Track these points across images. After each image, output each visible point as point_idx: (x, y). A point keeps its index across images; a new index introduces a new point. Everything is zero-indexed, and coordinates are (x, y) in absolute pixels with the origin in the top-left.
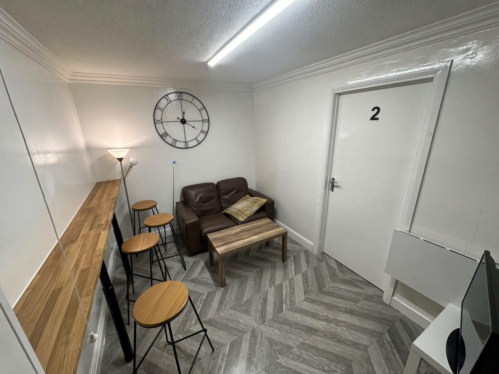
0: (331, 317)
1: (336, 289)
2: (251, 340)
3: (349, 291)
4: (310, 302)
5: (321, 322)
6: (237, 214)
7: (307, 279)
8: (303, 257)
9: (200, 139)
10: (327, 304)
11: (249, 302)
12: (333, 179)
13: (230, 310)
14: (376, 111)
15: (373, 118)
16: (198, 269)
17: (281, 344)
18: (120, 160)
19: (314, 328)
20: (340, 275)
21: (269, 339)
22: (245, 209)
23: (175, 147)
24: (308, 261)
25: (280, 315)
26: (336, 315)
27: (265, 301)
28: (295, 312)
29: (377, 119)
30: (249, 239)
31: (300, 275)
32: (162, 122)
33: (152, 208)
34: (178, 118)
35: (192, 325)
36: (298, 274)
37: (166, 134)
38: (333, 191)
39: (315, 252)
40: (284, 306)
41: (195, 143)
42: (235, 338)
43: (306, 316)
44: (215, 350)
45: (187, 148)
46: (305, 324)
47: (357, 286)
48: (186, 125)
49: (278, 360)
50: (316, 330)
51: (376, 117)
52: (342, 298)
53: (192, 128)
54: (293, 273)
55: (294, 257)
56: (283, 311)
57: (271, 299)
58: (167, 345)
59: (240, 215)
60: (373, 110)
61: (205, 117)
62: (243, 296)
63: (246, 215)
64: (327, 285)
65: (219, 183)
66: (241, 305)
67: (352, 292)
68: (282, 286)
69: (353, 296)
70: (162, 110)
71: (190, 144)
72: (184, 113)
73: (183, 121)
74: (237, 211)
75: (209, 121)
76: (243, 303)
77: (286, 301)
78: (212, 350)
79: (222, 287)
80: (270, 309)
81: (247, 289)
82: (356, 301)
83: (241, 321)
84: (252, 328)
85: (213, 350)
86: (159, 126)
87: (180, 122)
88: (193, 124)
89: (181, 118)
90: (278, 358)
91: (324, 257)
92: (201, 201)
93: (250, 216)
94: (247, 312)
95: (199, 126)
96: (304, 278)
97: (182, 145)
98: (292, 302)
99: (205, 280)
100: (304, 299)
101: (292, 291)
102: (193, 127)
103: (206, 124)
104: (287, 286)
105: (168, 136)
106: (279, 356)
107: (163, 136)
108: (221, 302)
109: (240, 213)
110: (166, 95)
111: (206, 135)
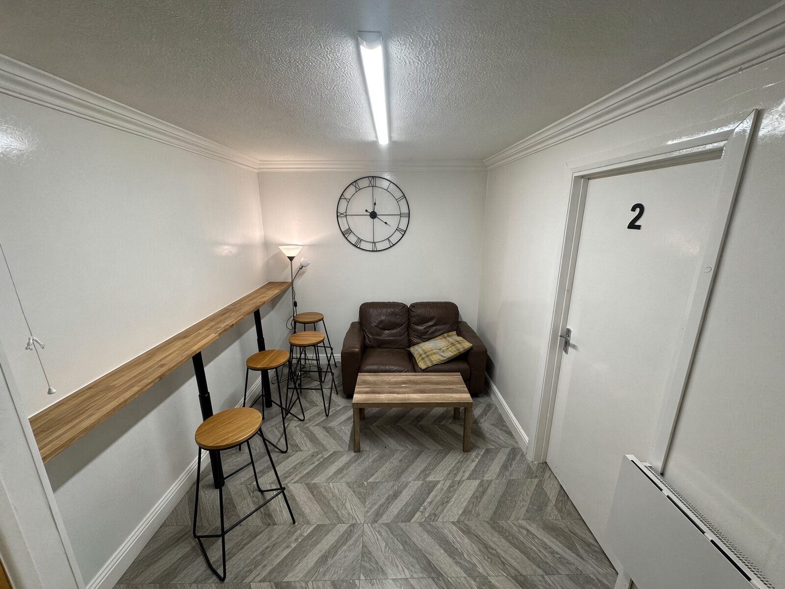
0: (481, 570)
1: (525, 532)
2: (343, 535)
3: (546, 547)
4: (461, 529)
5: (458, 569)
6: (421, 355)
7: (484, 493)
8: (501, 458)
9: (394, 240)
10: (486, 547)
11: (374, 486)
12: (569, 331)
13: (344, 485)
14: (638, 210)
15: (633, 226)
16: (343, 418)
17: (377, 563)
18: (291, 258)
19: (439, 569)
20: (551, 513)
21: (364, 546)
22: (434, 351)
23: (359, 248)
24: (505, 467)
25: (402, 525)
26: (491, 573)
27: (396, 495)
28: (428, 532)
29: (639, 227)
30: (406, 396)
31: (476, 483)
32: (346, 215)
33: (314, 323)
34: (366, 211)
35: (293, 481)
36: (474, 479)
37: (349, 231)
38: (566, 352)
39: (530, 457)
40: (418, 514)
41: (386, 244)
42: (328, 522)
43: (440, 546)
44: (296, 524)
45: (374, 251)
46: (430, 558)
47: (572, 547)
48: (376, 219)
49: (357, 582)
50: (439, 575)
51: (637, 223)
52: (525, 551)
53: (384, 223)
54: (467, 474)
55: (488, 451)
56: (410, 521)
57: (406, 496)
58: (256, 490)
59: (423, 359)
60: (633, 209)
61: (405, 210)
62: (373, 475)
63: (431, 361)
64: (513, 517)
65: (414, 306)
66: (361, 485)
67: (553, 553)
68: (434, 486)
69: (549, 559)
70: (348, 201)
71: (379, 246)
72: (375, 204)
73: (373, 215)
74: (421, 352)
75: (409, 215)
76: (365, 483)
77: (425, 509)
78: (291, 521)
79: (355, 452)
80: (395, 508)
81: (383, 468)
82: (549, 571)
83: (348, 505)
84: (354, 521)
85: (294, 522)
86: (342, 220)
87: (369, 216)
88: (385, 219)
89: (370, 210)
90: (359, 579)
91: (544, 472)
92: (379, 326)
93: (437, 364)
94: (363, 499)
95: (393, 222)
96: (480, 489)
97: (369, 247)
98: (434, 516)
99: (341, 434)
100: (456, 520)
101: (445, 501)
102: (386, 223)
103: (404, 220)
104: (442, 489)
105: (352, 234)
106: (362, 577)
107: (346, 234)
108: (340, 471)
109: (424, 356)
110: (355, 182)
111: (403, 235)
